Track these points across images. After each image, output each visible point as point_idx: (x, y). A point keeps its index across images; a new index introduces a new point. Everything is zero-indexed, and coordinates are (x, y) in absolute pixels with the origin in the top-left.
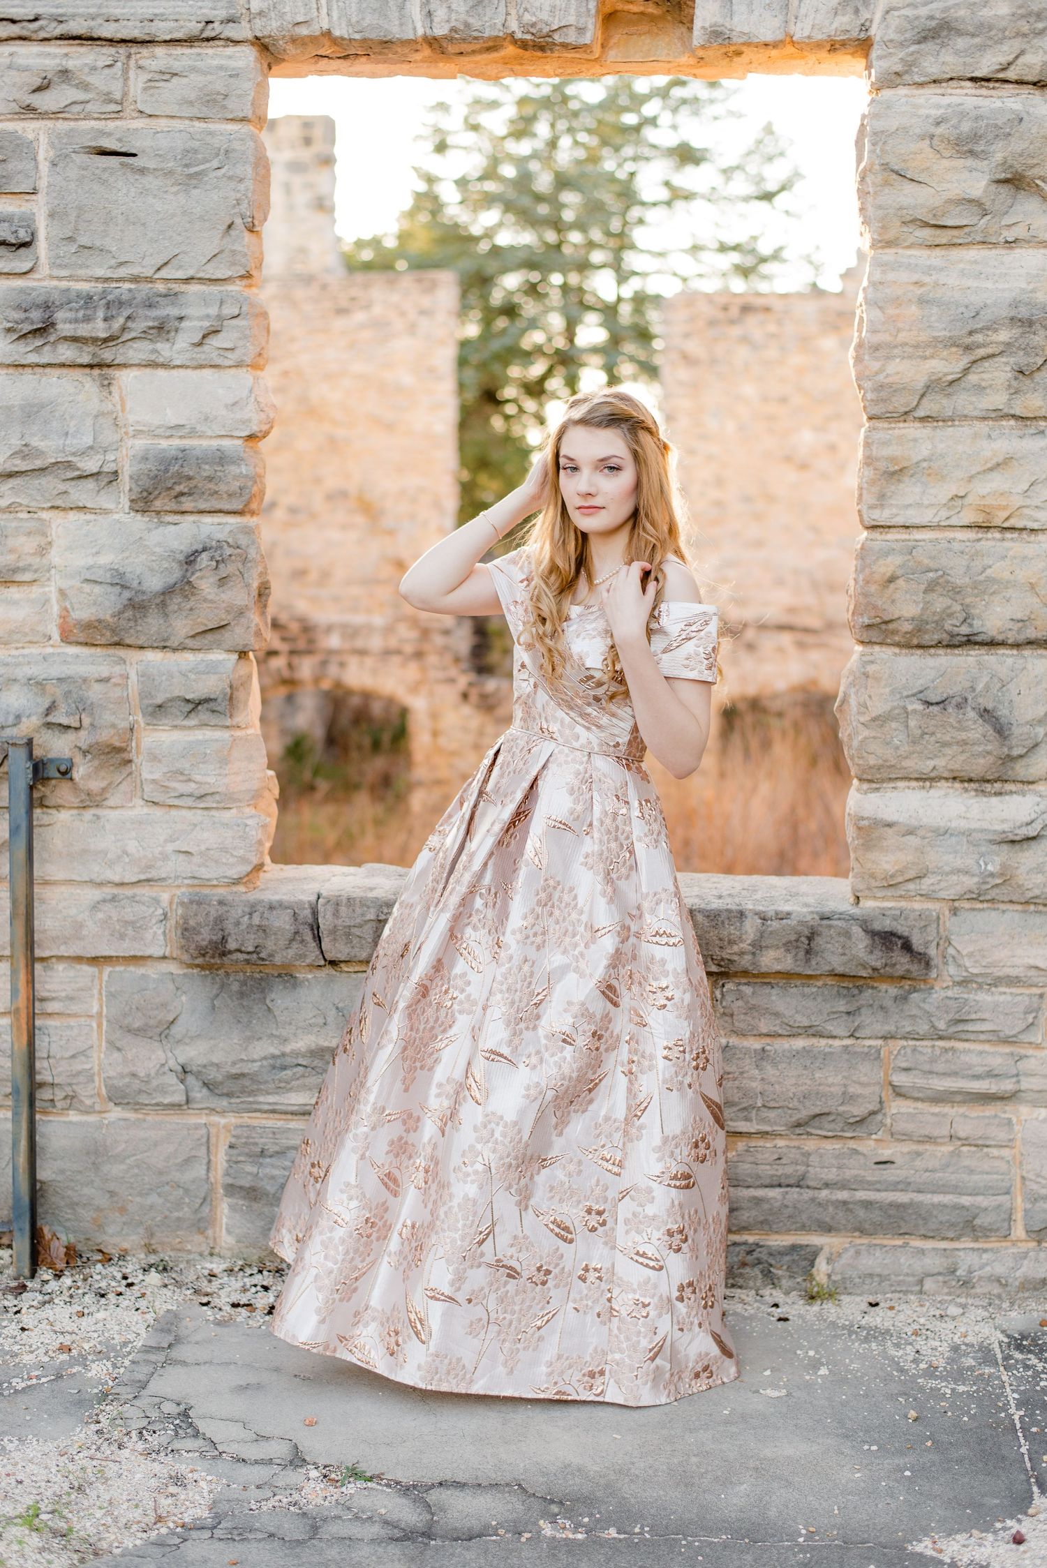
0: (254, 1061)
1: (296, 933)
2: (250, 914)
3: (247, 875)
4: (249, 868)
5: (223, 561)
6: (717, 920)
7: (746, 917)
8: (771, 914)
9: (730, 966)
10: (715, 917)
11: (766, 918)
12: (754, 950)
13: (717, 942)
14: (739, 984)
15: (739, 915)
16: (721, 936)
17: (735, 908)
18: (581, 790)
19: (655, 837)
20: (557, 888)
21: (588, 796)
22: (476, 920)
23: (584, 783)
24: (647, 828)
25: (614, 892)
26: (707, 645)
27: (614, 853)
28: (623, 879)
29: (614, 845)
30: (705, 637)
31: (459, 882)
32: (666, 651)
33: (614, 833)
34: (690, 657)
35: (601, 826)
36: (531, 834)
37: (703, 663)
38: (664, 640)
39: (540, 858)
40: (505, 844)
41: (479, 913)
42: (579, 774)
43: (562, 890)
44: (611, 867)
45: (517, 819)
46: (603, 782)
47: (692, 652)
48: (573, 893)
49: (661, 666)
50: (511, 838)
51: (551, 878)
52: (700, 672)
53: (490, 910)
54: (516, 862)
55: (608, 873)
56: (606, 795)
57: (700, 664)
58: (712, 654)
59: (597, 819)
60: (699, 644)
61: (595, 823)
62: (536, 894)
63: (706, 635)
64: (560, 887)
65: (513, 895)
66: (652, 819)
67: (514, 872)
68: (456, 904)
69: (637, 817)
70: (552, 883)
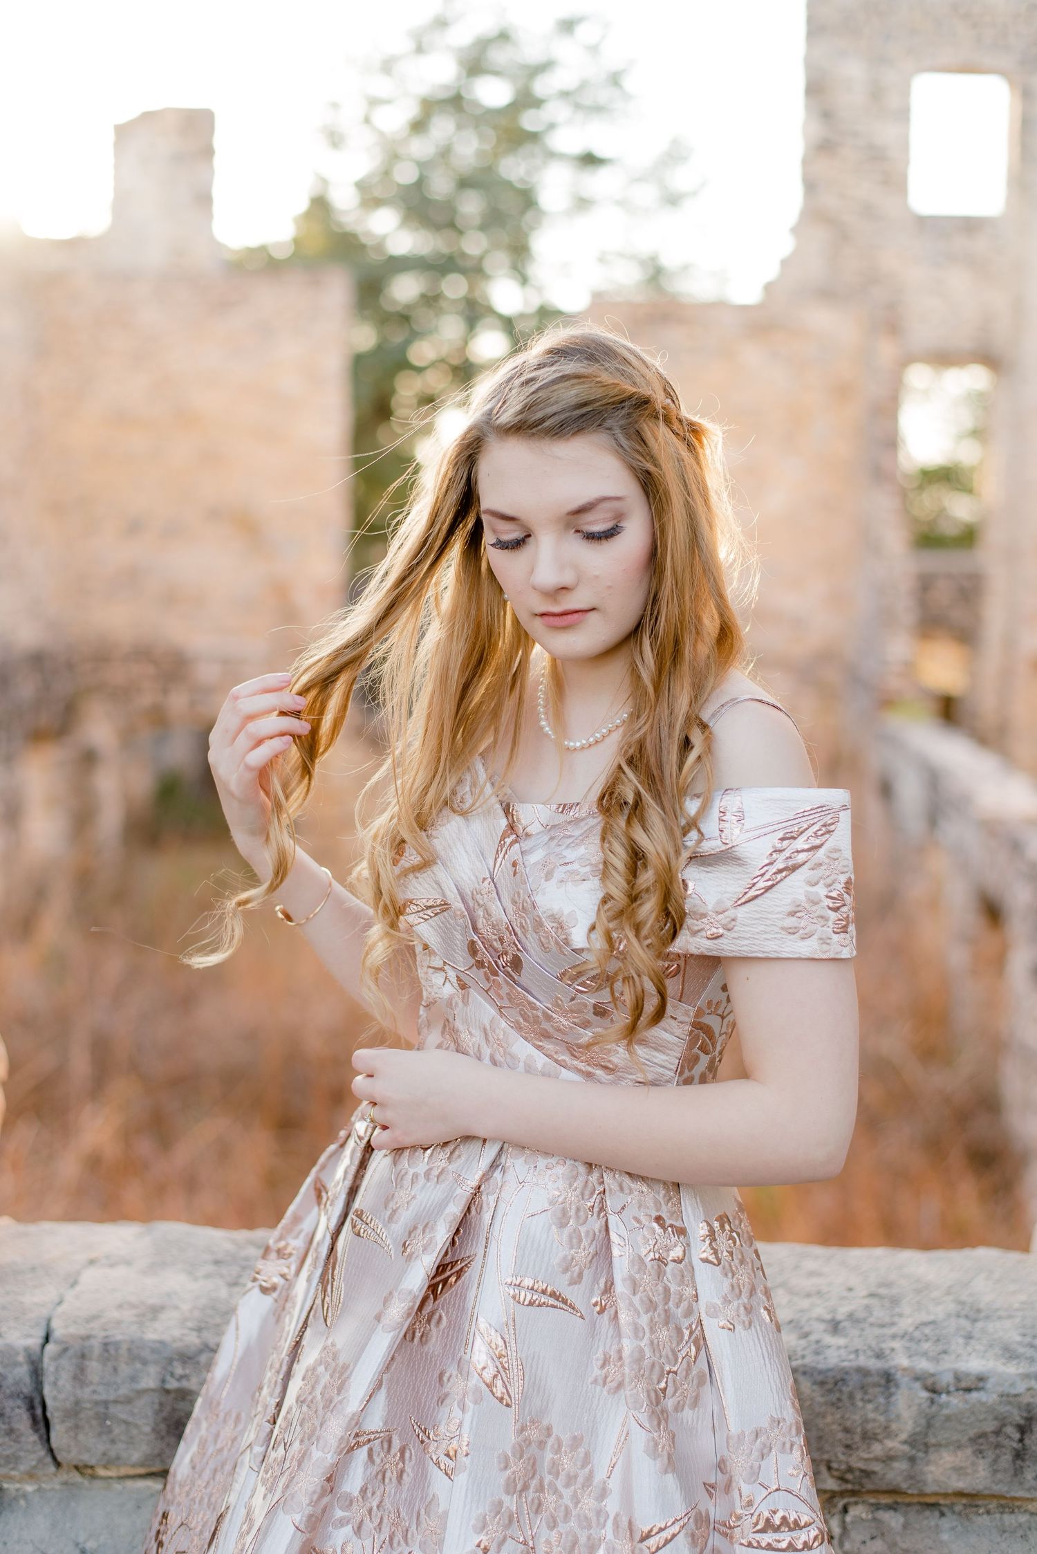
6: (841, 1391)
7: (897, 1386)
8: (947, 1379)
9: (865, 1481)
10: (836, 1384)
11: (938, 1387)
12: (914, 1452)
13: (840, 1435)
14: (877, 1507)
15: (883, 1382)
16: (848, 1424)
17: (873, 1364)
18: (581, 1213)
19: (746, 1301)
20: (545, 1443)
21: (596, 1224)
22: (364, 1511)
23: (587, 1197)
24: (726, 1283)
25: (673, 1443)
26: (832, 878)
27: (666, 1351)
28: (686, 1408)
29: (664, 1334)
30: (827, 861)
31: (318, 1439)
32: (743, 900)
33: (660, 1308)
34: (799, 909)
35: (634, 1294)
36: (483, 1325)
37: (827, 920)
38: (736, 876)
39: (505, 1378)
40: (418, 1335)
41: (369, 1494)
42: (575, 1178)
43: (556, 1446)
44: (663, 1385)
45: (438, 1279)
46: (627, 1191)
47: (803, 898)
48: (581, 1451)
49: (736, 935)
50: (429, 1321)
51: (533, 1422)
52: (824, 941)
53: (391, 1488)
54: (445, 1379)
55: (657, 1398)
56: (638, 1221)
57: (823, 923)
58: (846, 896)
59: (624, 1280)
60: (816, 879)
61: (620, 1287)
62: (502, 1465)
63: (828, 857)
64: (551, 1441)
65: (443, 1458)
66: (736, 1262)
67: (441, 1400)
68: (314, 1492)
69: (706, 1261)
70: (533, 1434)
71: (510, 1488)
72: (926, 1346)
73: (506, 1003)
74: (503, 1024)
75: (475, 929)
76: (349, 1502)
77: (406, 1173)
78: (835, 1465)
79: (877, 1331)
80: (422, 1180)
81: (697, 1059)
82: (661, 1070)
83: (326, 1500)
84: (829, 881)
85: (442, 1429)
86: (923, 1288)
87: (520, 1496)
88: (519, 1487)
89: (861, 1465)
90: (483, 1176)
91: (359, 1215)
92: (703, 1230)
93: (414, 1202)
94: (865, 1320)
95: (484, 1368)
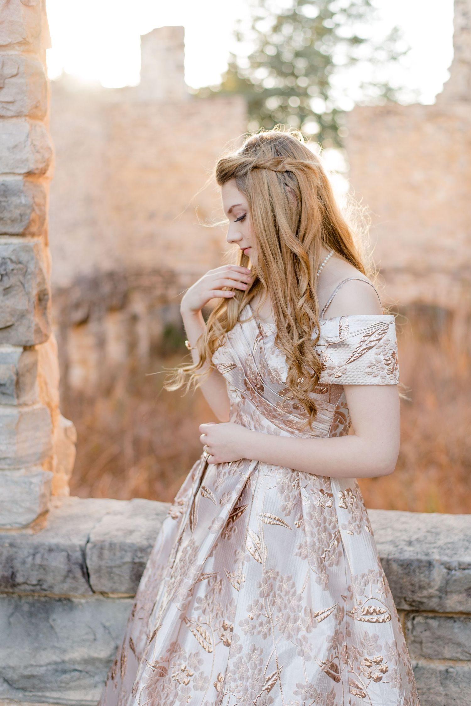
0: (41, 666)
1: (70, 571)
2: (34, 555)
3: (34, 521)
4: (34, 516)
5: (6, 274)
6: (410, 569)
7: (434, 567)
8: (455, 564)
9: (420, 606)
10: (408, 565)
11: (451, 568)
12: (441, 594)
13: (410, 587)
14: (427, 618)
15: (428, 565)
16: (413, 582)
17: (424, 558)
18: (290, 488)
19: (358, 523)
20: (276, 578)
21: (296, 493)
22: (206, 605)
23: (292, 481)
24: (350, 516)
25: (328, 579)
26: (386, 351)
27: (325, 542)
28: (334, 566)
29: (324, 536)
30: (384, 345)
31: (186, 575)
32: (349, 362)
33: (322, 525)
34: (372, 365)
35: (311, 519)
36: (250, 532)
37: (384, 369)
38: (346, 352)
39: (260, 553)
40: (227, 536)
41: (208, 598)
42: (287, 474)
43: (281, 580)
44: (324, 556)
45: (234, 514)
46: (308, 479)
47: (374, 360)
48: (291, 582)
49: (346, 376)
50: (231, 531)
51: (271, 570)
52: (383, 378)
53: (216, 596)
54: (237, 553)
55: (321, 562)
56: (313, 491)
57: (382, 371)
58: (392, 359)
59: (307, 514)
60: (379, 353)
61: (305, 517)
62: (259, 586)
63: (384, 343)
64: (279, 578)
65: (236, 584)
66: (354, 508)
67: (236, 561)
68: (185, 595)
69: (341, 507)
70: (271, 574)
71: (262, 595)
72: (447, 551)
73: (259, 404)
74: (258, 413)
75: (246, 375)
76: (200, 600)
77: (221, 472)
78: (407, 599)
79: (427, 545)
80: (227, 474)
81: (338, 426)
82: (322, 431)
83: (190, 598)
84: (385, 353)
85: (236, 573)
86: (450, 529)
87: (266, 599)
88: (265, 595)
89: (418, 599)
90: (251, 473)
91: (203, 488)
92: (340, 495)
93: (224, 483)
94: (423, 541)
95: (251, 548)
